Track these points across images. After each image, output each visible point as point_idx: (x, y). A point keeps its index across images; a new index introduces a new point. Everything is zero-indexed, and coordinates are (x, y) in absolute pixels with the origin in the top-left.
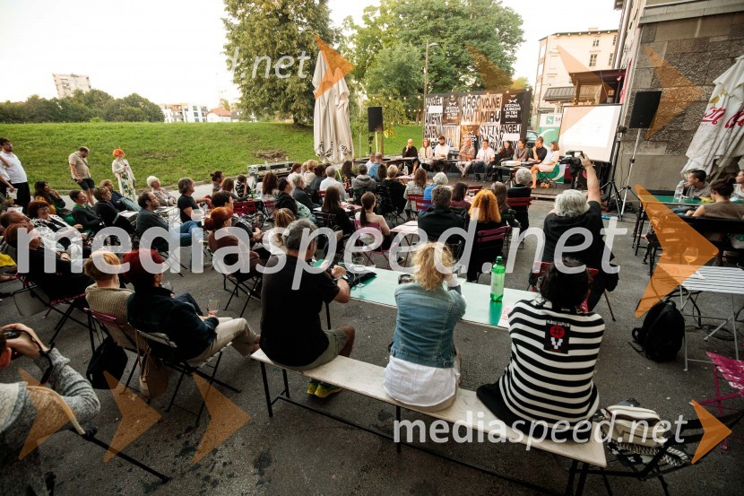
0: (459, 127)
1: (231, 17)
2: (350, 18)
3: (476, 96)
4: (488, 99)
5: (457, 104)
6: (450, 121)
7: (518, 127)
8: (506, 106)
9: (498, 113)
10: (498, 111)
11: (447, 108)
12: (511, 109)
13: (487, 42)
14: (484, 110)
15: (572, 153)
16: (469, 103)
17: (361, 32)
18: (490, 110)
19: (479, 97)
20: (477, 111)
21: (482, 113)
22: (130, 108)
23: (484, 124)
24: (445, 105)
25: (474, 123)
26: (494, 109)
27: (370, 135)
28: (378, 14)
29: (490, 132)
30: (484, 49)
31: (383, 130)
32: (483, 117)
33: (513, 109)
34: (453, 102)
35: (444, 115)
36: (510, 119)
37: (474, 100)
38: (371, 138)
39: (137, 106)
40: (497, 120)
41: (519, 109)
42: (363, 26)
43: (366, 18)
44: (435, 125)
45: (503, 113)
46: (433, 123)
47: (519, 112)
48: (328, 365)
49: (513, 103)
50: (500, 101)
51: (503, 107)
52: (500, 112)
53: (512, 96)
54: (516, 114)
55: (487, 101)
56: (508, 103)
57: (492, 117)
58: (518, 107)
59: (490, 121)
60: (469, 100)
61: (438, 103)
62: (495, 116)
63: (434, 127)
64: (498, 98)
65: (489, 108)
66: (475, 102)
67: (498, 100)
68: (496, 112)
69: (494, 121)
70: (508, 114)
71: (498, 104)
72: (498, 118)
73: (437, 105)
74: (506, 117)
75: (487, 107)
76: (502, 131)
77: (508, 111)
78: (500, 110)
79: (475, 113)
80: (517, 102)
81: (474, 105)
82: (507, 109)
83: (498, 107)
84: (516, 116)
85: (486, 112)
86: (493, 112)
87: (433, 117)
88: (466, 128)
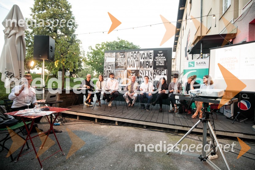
0: (126, 71)
2: (91, 47)
3: (137, 52)
4: (144, 54)
5: (125, 57)
6: (120, 67)
7: (165, 71)
8: (156, 58)
9: (151, 62)
10: (151, 60)
11: (118, 59)
12: (159, 60)
14: (142, 60)
16: (132, 56)
18: (146, 60)
20: (137, 61)
21: (141, 62)
23: (142, 69)
24: (117, 57)
25: (135, 69)
26: (148, 60)
29: (147, 74)
32: (141, 65)
33: (161, 60)
34: (122, 55)
35: (116, 64)
36: (159, 66)
37: (135, 54)
40: (151, 67)
41: (165, 60)
44: (110, 69)
45: (154, 63)
46: (109, 68)
47: (165, 62)
49: (160, 56)
50: (152, 55)
51: (154, 58)
52: (152, 61)
53: (160, 52)
54: (163, 63)
55: (144, 55)
56: (157, 56)
57: (148, 65)
58: (164, 59)
59: (146, 67)
60: (132, 54)
61: (112, 56)
62: (149, 64)
63: (109, 71)
64: (151, 53)
65: (145, 59)
66: (135, 56)
67: (151, 55)
68: (150, 61)
69: (148, 67)
70: (158, 63)
71: (151, 57)
72: (151, 65)
73: (112, 57)
74: (157, 65)
75: (144, 59)
76: (154, 74)
77: (157, 61)
78: (152, 60)
79: (136, 62)
80: (163, 56)
81: (135, 57)
82: (157, 60)
83: (151, 58)
84: (163, 64)
85: (143, 62)
86: (148, 62)
87: (109, 64)
88: (130, 71)
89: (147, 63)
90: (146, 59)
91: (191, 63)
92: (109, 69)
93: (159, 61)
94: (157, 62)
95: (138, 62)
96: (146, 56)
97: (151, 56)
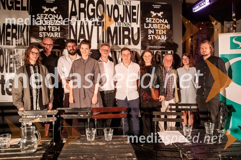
4: (116, 7)
8: (148, 20)
9: (135, 31)
10: (135, 26)
12: (155, 26)
14: (113, 26)
16: (82, 10)
18: (123, 25)
21: (109, 29)
33: (159, 27)
36: (154, 42)
37: (91, 6)
40: (136, 43)
41: (168, 27)
44: (13, 47)
45: (144, 32)
47: (168, 33)
49: (157, 17)
51: (143, 21)
52: (138, 28)
53: (156, 7)
54: (164, 35)
55: (116, 11)
56: (150, 16)
58: (166, 24)
59: (124, 44)
60: (82, 6)
61: (18, 5)
62: (130, 36)
64: (134, 7)
65: (119, 21)
66: (93, 10)
67: (134, 11)
68: (132, 28)
69: (129, 44)
70: (152, 34)
71: (135, 17)
72: (136, 38)
73: (17, 9)
74: (150, 39)
75: (116, 20)
77: (150, 28)
78: (139, 26)
79: (95, 28)
80: (164, 17)
81: (91, 14)
82: (150, 25)
83: (134, 21)
85: (116, 28)
86: (127, 29)
87: (9, 30)
89: (126, 33)
90: (122, 21)
91: (236, 40)
92: (11, 47)
93: (155, 29)
94: (150, 32)
95: (100, 28)
96: (121, 13)
97: (134, 14)
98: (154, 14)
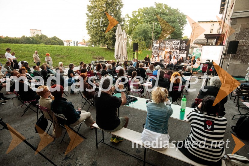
0: (164, 51)
1: (89, 13)
2: (128, 15)
3: (171, 41)
4: (175, 42)
5: (164, 44)
6: (161, 49)
7: (186, 52)
9: (178, 47)
10: (178, 46)
11: (161, 45)
13: (174, 24)
14: (174, 46)
15: (209, 60)
16: (168, 43)
17: (131, 19)
18: (176, 46)
19: (172, 41)
20: (171, 46)
22: (53, 41)
23: (173, 50)
24: (160, 44)
25: (170, 50)
26: (177, 46)
27: (134, 52)
28: (137, 13)
29: (176, 53)
30: (173, 26)
31: (138, 51)
32: (173, 48)
33: (184, 46)
34: (163, 43)
35: (159, 47)
36: (183, 49)
37: (170, 42)
38: (134, 54)
39: (56, 40)
40: (178, 50)
41: (186, 46)
42: (132, 17)
43: (133, 15)
44: (156, 50)
45: (180, 47)
47: (186, 47)
48: (120, 131)
49: (184, 44)
50: (179, 43)
51: (180, 45)
53: (184, 41)
56: (182, 44)
57: (176, 48)
59: (175, 50)
63: (156, 51)
64: (179, 42)
73: (157, 43)
74: (181, 49)
75: (174, 45)
76: (179, 53)
80: (185, 44)
81: (170, 44)
83: (178, 45)
84: (185, 48)
86: (177, 47)
87: (156, 47)
88: (167, 52)
94: (182, 47)
96: (176, 44)
98: (183, 43)
